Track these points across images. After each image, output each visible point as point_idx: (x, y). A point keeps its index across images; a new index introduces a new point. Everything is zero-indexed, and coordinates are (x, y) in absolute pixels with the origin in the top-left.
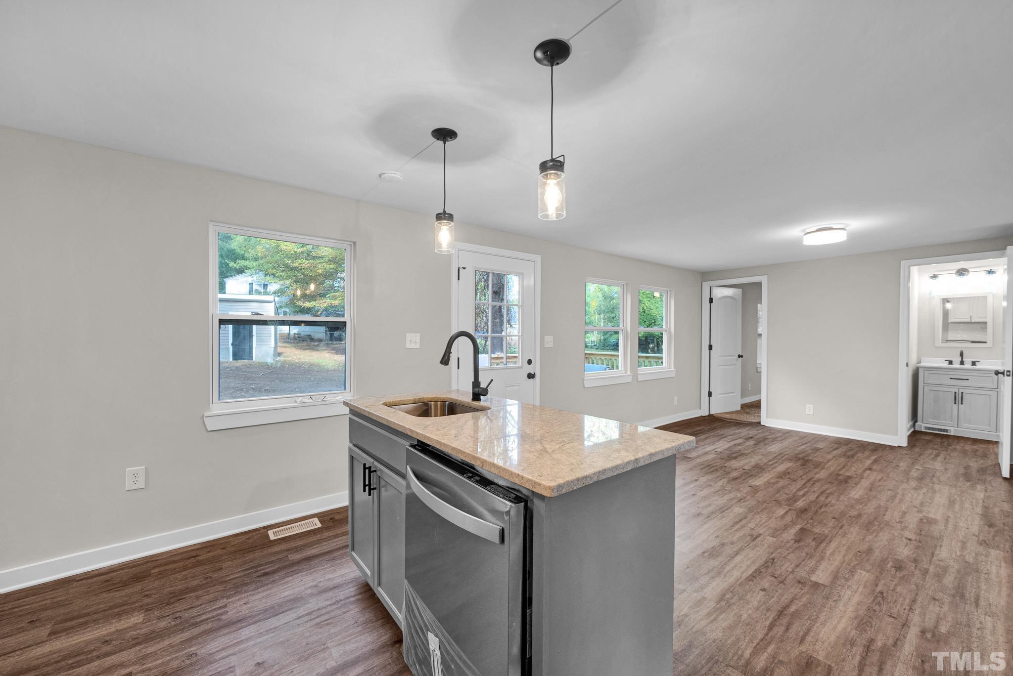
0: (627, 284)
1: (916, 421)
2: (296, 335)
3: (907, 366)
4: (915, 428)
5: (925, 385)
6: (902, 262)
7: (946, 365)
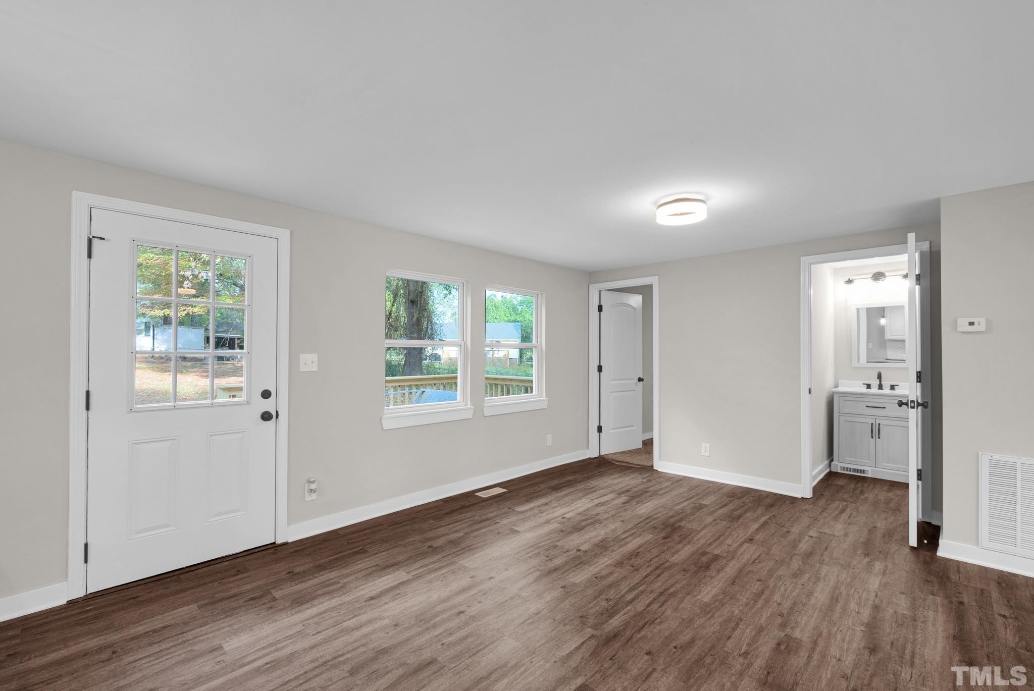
0: (467, 281)
1: (832, 460)
3: (810, 393)
4: (830, 469)
5: (840, 414)
6: (802, 258)
7: (864, 390)
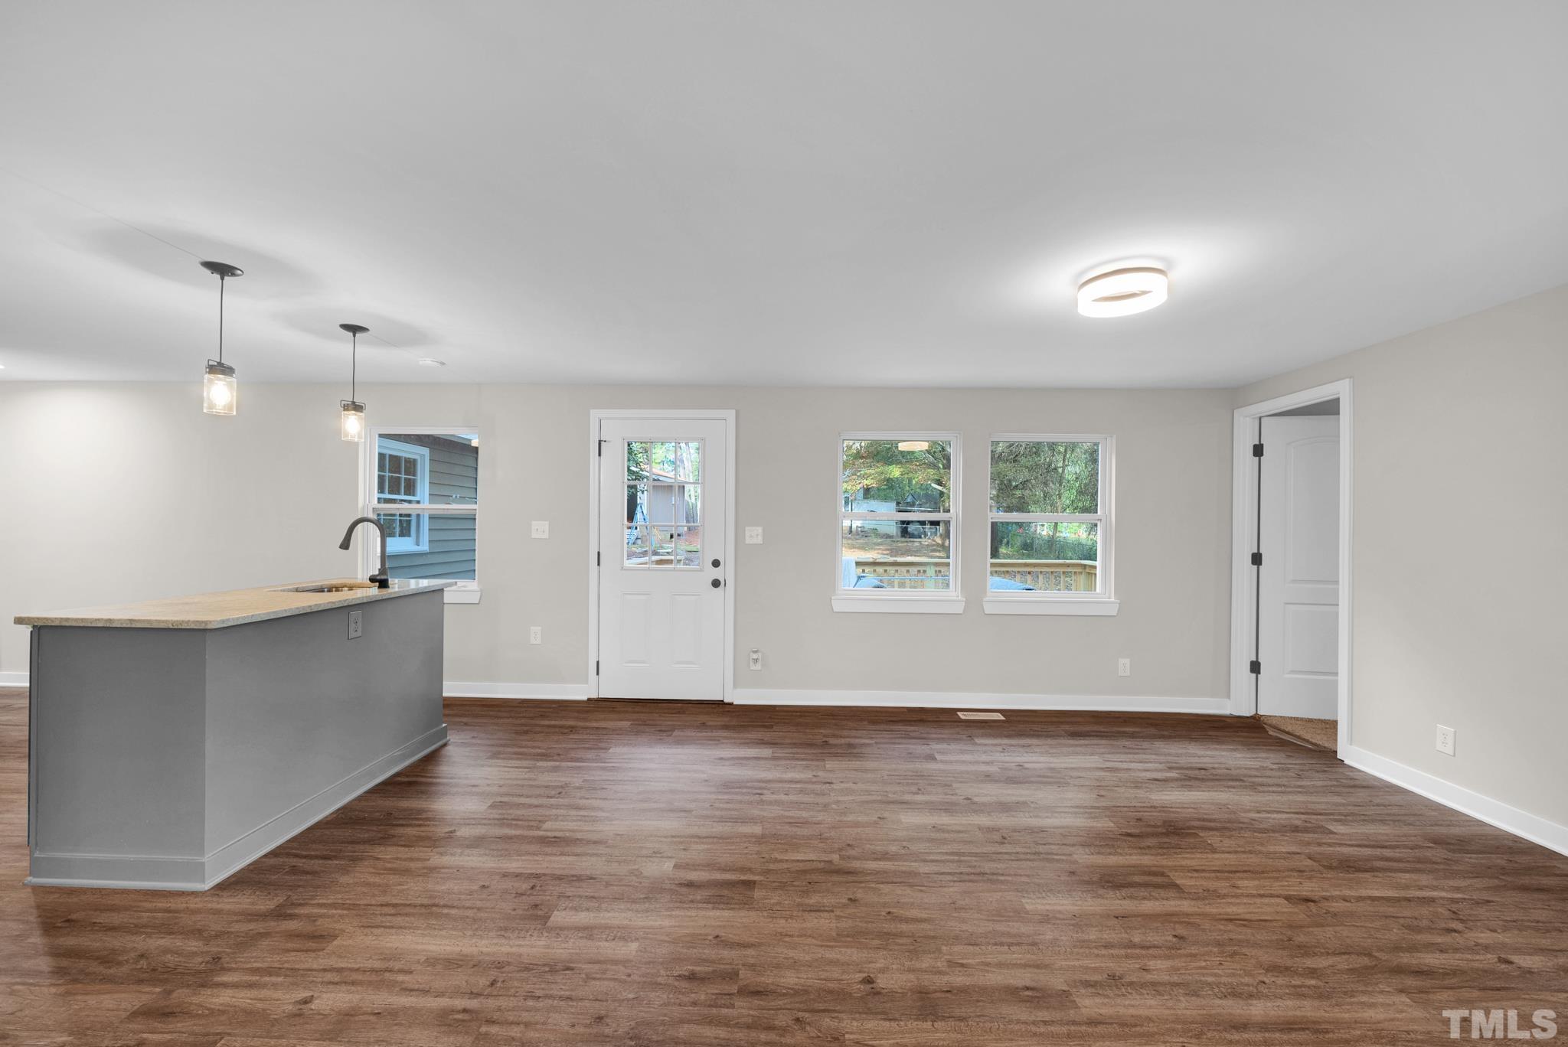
2: (859, 529)
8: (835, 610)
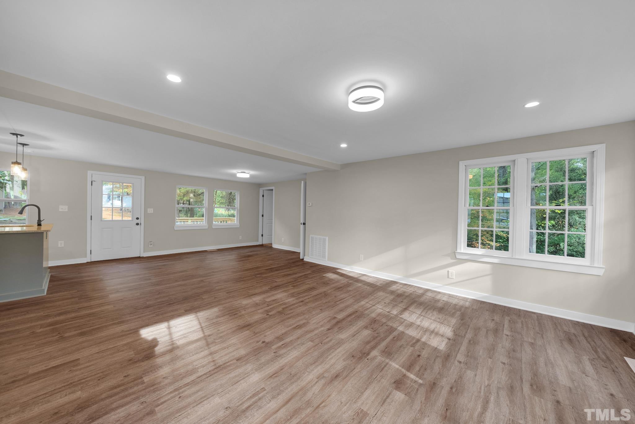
8: (175, 229)
